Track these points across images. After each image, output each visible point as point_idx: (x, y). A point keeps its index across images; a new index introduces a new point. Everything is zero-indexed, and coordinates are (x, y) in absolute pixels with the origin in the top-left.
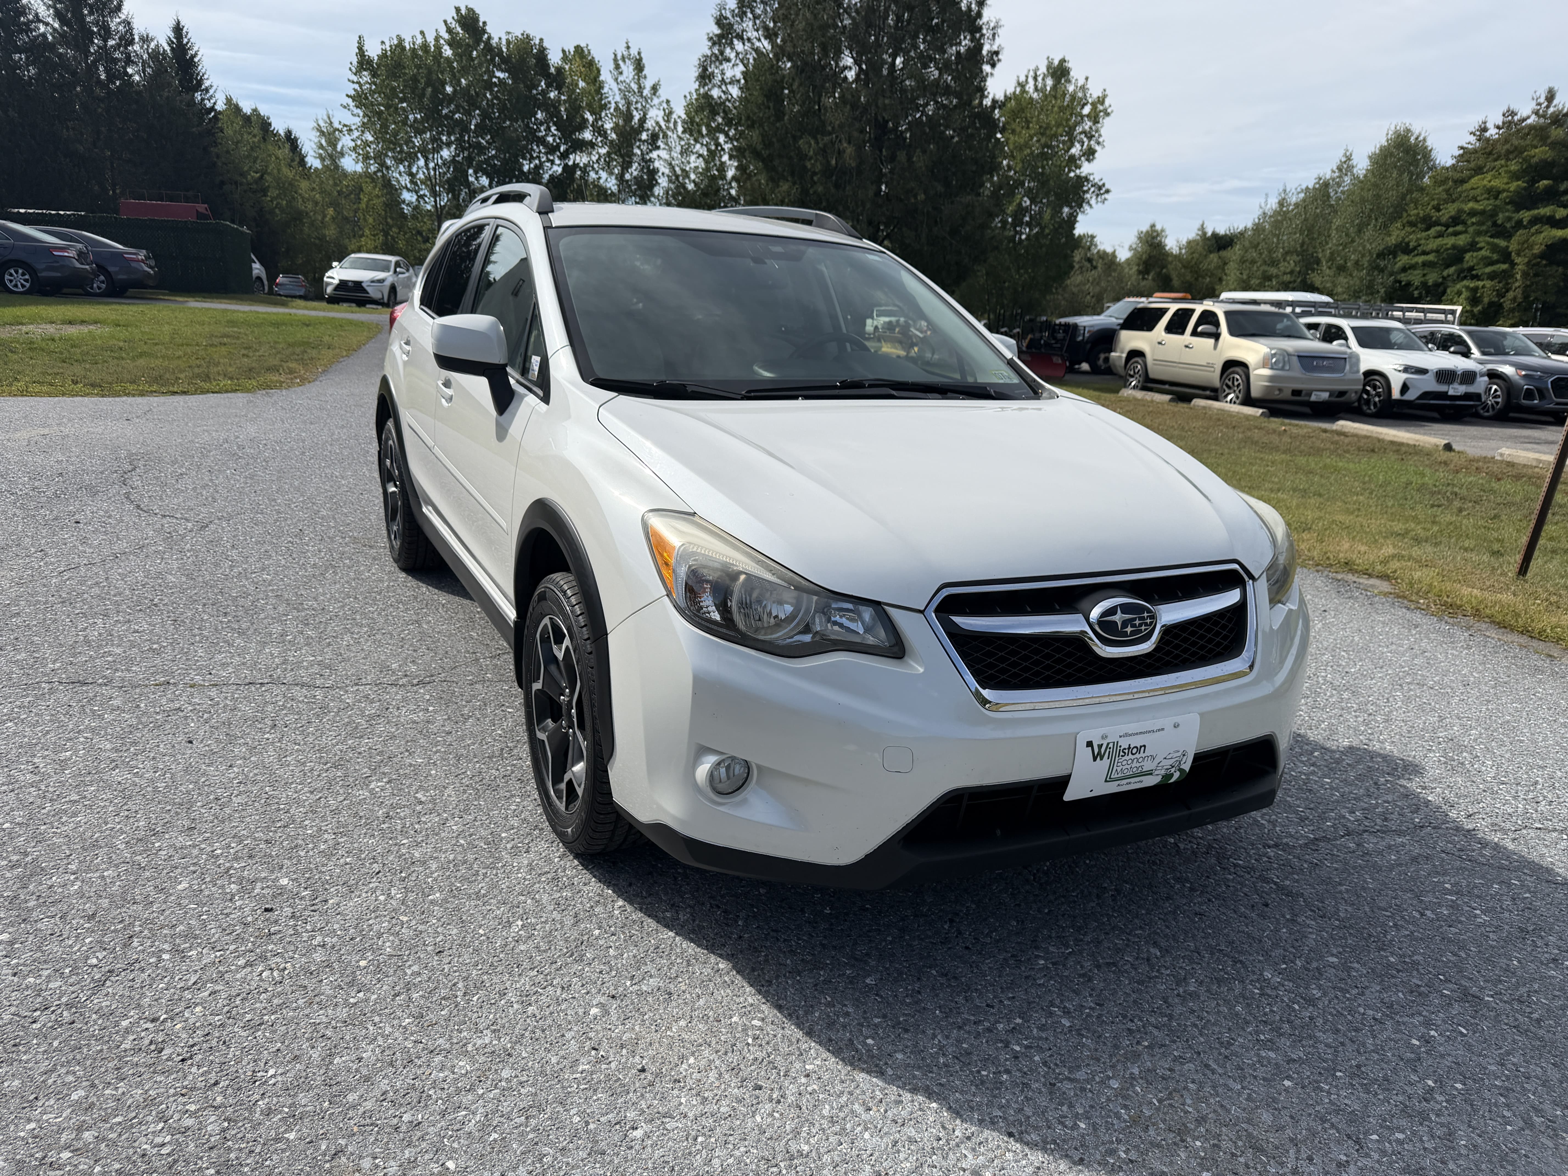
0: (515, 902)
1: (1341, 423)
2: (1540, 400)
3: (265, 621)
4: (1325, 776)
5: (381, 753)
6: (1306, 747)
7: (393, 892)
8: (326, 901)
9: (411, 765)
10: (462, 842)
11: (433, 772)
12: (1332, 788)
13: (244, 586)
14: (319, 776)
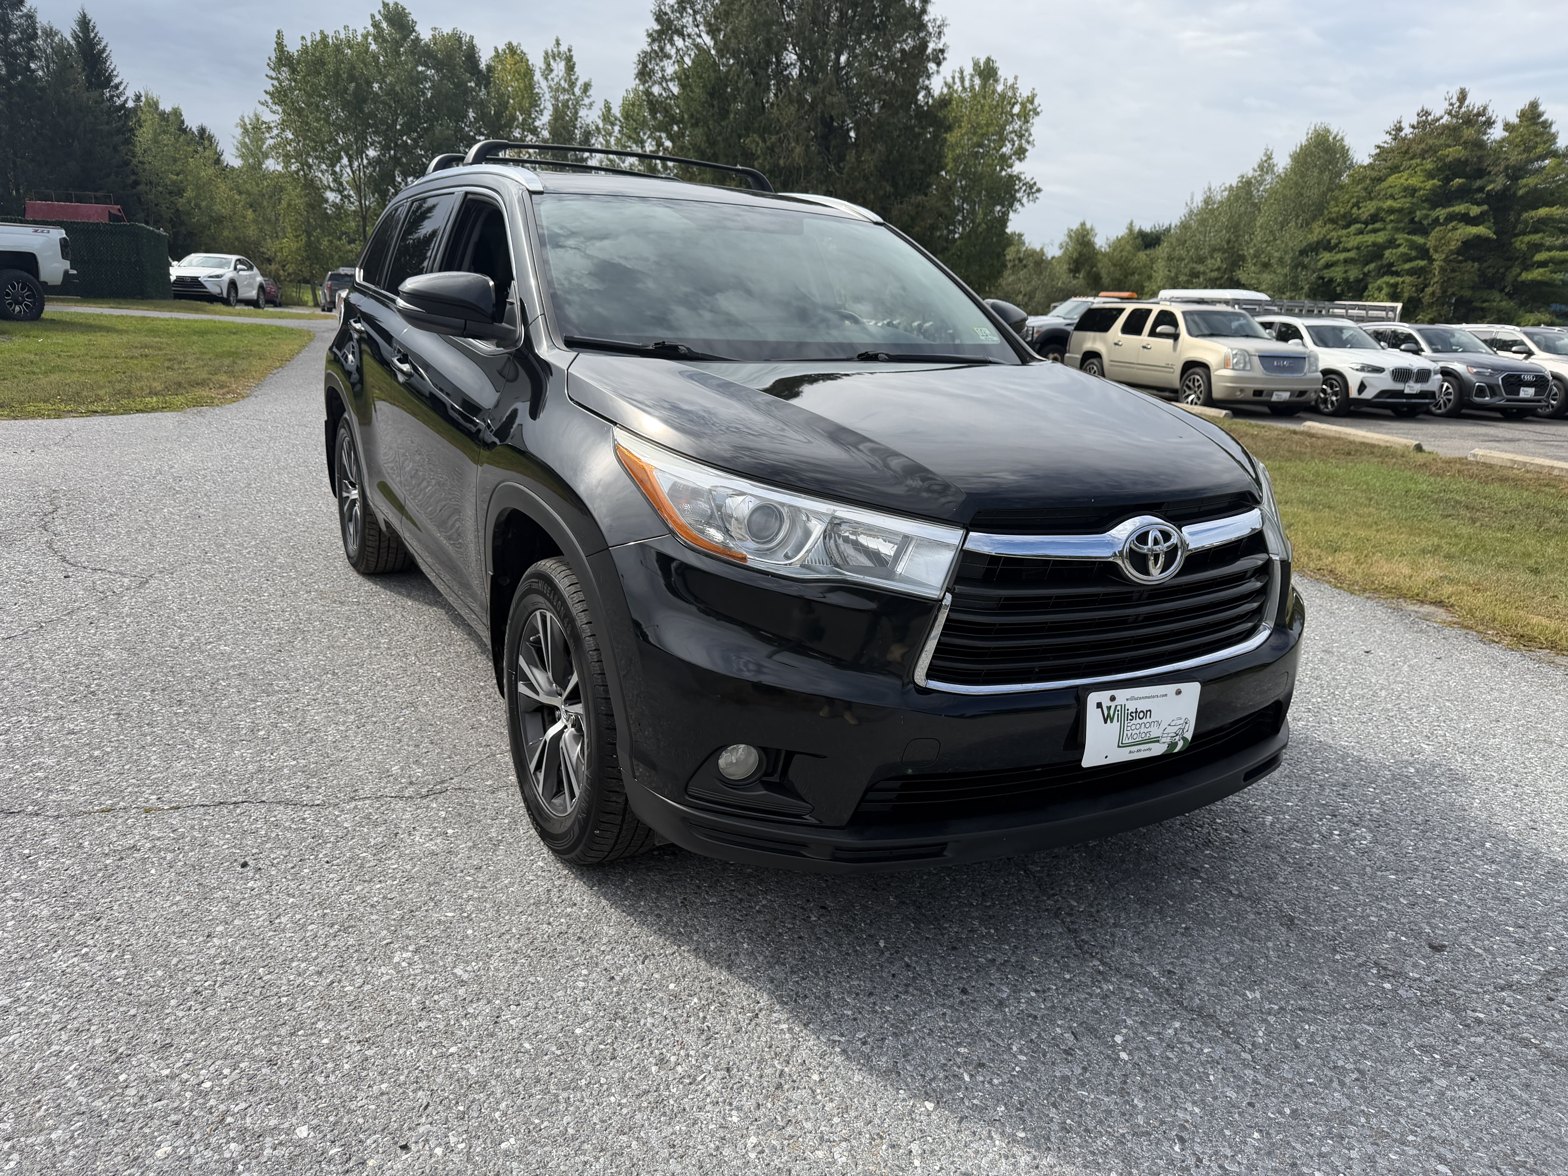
0: (617, 1146)
1: (1308, 423)
2: (1491, 397)
3: (230, 711)
4: (1513, 878)
5: (399, 905)
6: (1472, 836)
7: (453, 1140)
8: (364, 1163)
9: (440, 922)
10: (527, 1046)
11: (470, 932)
12: (1530, 895)
13: (199, 662)
14: (326, 945)
